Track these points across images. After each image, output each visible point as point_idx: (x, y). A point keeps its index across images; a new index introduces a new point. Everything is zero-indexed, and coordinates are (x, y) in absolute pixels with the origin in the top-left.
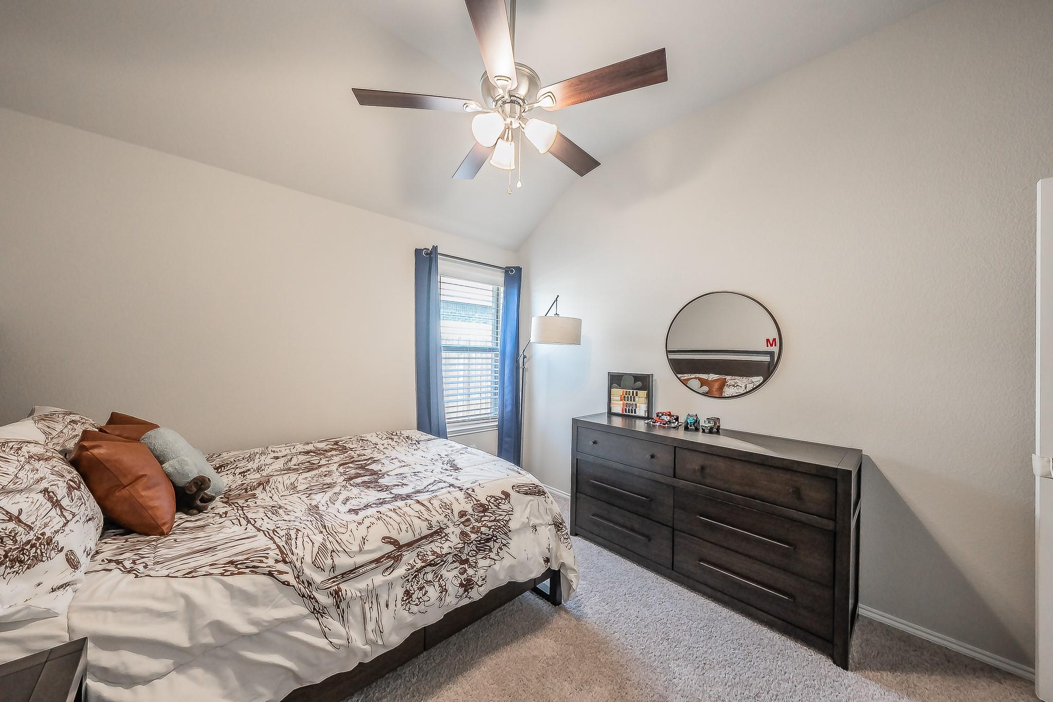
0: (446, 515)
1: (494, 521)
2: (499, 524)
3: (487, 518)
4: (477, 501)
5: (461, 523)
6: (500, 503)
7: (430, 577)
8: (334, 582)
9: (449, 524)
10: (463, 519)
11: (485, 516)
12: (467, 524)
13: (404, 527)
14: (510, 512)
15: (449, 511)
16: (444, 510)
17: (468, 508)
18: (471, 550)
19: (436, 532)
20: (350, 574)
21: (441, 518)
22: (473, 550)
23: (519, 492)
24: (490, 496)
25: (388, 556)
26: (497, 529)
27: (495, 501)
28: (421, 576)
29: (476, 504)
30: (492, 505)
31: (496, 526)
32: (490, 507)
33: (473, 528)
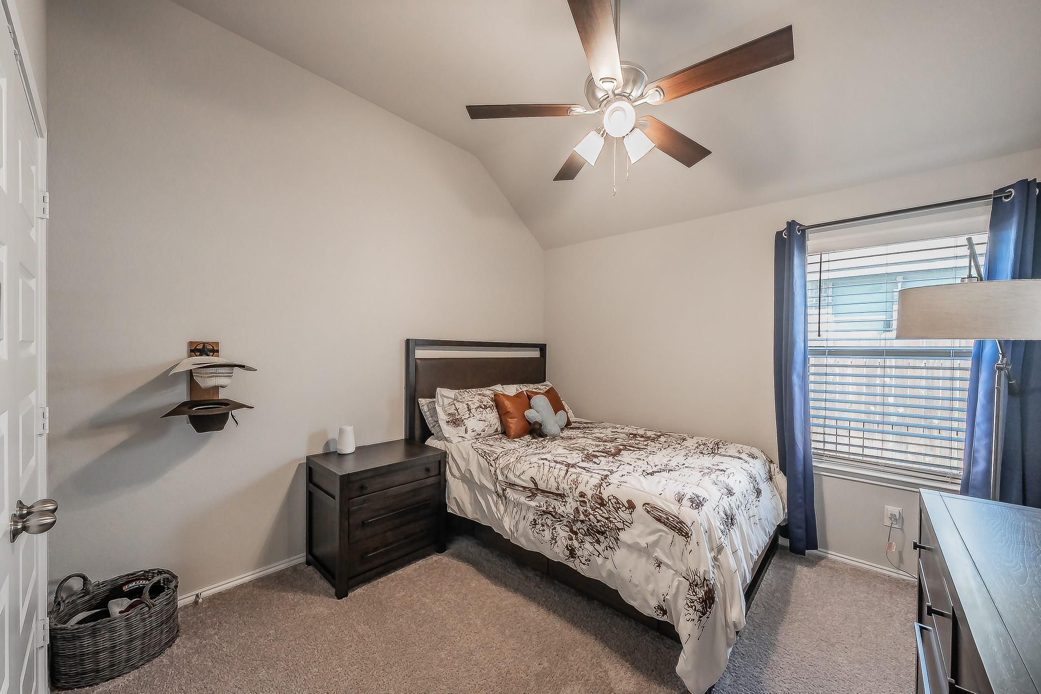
0: (571, 488)
1: (607, 519)
2: (609, 524)
3: (601, 512)
4: (600, 493)
5: (580, 501)
6: (620, 508)
7: (549, 522)
8: (506, 484)
9: (570, 495)
10: (582, 499)
11: (600, 509)
12: (582, 504)
13: (544, 478)
14: (628, 524)
15: (574, 486)
16: (572, 484)
17: (589, 494)
18: (582, 529)
19: (560, 495)
20: (512, 485)
21: (567, 487)
22: (584, 530)
23: (648, 512)
24: (614, 497)
25: (530, 490)
26: (606, 528)
27: (615, 503)
28: (545, 517)
29: (597, 495)
30: (611, 505)
31: (607, 525)
32: (608, 505)
33: (586, 511)
